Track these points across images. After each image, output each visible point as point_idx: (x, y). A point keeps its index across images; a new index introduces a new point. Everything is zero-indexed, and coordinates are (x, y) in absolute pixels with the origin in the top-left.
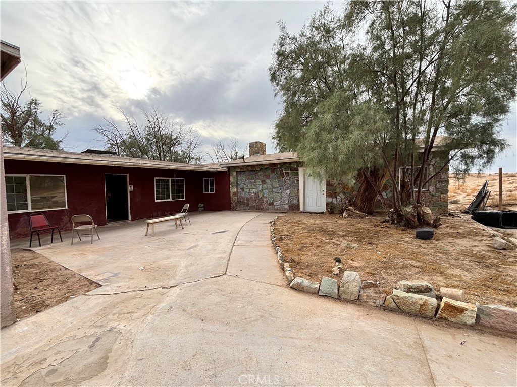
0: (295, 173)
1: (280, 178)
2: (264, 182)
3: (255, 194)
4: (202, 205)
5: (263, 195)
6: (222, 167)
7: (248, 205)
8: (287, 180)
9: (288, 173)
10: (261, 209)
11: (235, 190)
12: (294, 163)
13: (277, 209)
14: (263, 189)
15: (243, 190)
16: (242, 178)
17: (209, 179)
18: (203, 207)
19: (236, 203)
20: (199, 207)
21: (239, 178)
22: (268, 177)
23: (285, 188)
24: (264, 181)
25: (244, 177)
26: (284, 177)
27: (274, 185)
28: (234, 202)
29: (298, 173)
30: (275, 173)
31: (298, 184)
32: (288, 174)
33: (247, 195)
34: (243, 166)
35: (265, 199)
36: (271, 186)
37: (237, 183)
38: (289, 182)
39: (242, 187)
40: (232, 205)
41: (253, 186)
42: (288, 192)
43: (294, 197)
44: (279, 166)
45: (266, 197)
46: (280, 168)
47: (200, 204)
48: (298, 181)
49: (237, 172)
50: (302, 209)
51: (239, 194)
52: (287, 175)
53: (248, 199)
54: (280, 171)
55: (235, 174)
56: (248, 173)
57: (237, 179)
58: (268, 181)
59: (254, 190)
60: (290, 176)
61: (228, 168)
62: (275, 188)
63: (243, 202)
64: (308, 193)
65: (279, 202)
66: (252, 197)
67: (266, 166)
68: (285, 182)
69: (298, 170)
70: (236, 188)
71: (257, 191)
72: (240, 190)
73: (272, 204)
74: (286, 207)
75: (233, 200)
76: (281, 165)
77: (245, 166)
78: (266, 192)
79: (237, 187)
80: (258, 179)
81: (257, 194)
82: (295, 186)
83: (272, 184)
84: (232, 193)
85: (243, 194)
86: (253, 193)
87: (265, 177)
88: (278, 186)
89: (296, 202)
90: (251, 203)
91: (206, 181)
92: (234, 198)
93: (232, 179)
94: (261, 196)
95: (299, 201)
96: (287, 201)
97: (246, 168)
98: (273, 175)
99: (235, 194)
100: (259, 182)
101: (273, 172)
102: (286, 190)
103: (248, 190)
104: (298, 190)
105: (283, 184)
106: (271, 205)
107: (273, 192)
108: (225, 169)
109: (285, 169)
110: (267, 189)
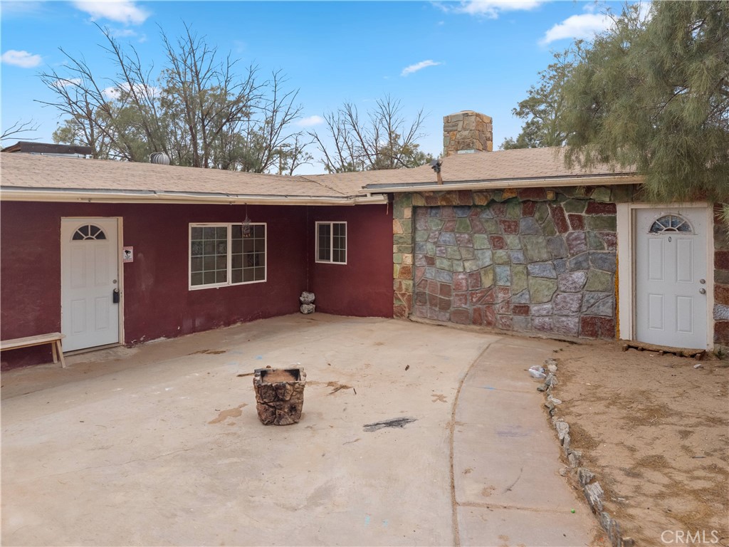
0: (602, 219)
1: (553, 233)
2: (497, 242)
3: (471, 275)
4: (311, 297)
5: (495, 280)
6: (372, 194)
7: (445, 306)
8: (576, 239)
9: (580, 218)
10: (489, 324)
11: (408, 259)
12: (603, 189)
13: (542, 328)
14: (495, 264)
15: (431, 261)
16: (430, 225)
17: (332, 223)
18: (313, 302)
19: (409, 300)
20: (301, 303)
21: (420, 225)
22: (512, 227)
23: (570, 263)
24: (500, 239)
25: (438, 225)
26: (565, 229)
27: (533, 253)
28: (403, 295)
29: (615, 219)
30: (537, 215)
31: (615, 255)
32: (578, 222)
33: (445, 278)
34: (434, 192)
35: (501, 295)
36: (520, 256)
37: (413, 239)
38: (583, 247)
39: (430, 254)
40: (396, 303)
41: (463, 252)
42: (579, 276)
43: (602, 295)
44: (550, 196)
45: (505, 289)
46: (554, 201)
47: (305, 294)
48: (613, 244)
49: (415, 209)
50: (625, 333)
51: (418, 274)
52: (576, 223)
53: (445, 289)
54: (554, 210)
55: (408, 213)
56: (447, 212)
57: (414, 230)
58: (511, 239)
59: (467, 264)
60: (587, 228)
61: (391, 196)
62: (533, 262)
63: (432, 298)
64: (646, 285)
65: (548, 306)
66: (458, 286)
67: (507, 196)
68: (570, 247)
69: (615, 212)
70: (410, 256)
71: (474, 268)
72: (424, 262)
73: (523, 310)
74: (573, 322)
75: (400, 288)
76: (557, 194)
77: (440, 191)
78: (504, 272)
79: (413, 251)
80: (479, 232)
81: (475, 276)
82: (604, 260)
83: (524, 250)
84: (397, 268)
85: (430, 274)
86: (464, 272)
87: (502, 226)
88: (545, 256)
89: (605, 311)
90: (457, 303)
91: (324, 230)
92: (403, 285)
93: (399, 228)
94: (487, 282)
95: (615, 307)
96: (575, 306)
97: (444, 198)
98: (530, 220)
99: (407, 271)
100: (482, 240)
101: (528, 212)
102: (572, 270)
103: (446, 264)
104: (615, 273)
105: (563, 252)
106: (520, 313)
107: (528, 274)
108: (382, 200)
109: (570, 206)
110: (508, 263)
